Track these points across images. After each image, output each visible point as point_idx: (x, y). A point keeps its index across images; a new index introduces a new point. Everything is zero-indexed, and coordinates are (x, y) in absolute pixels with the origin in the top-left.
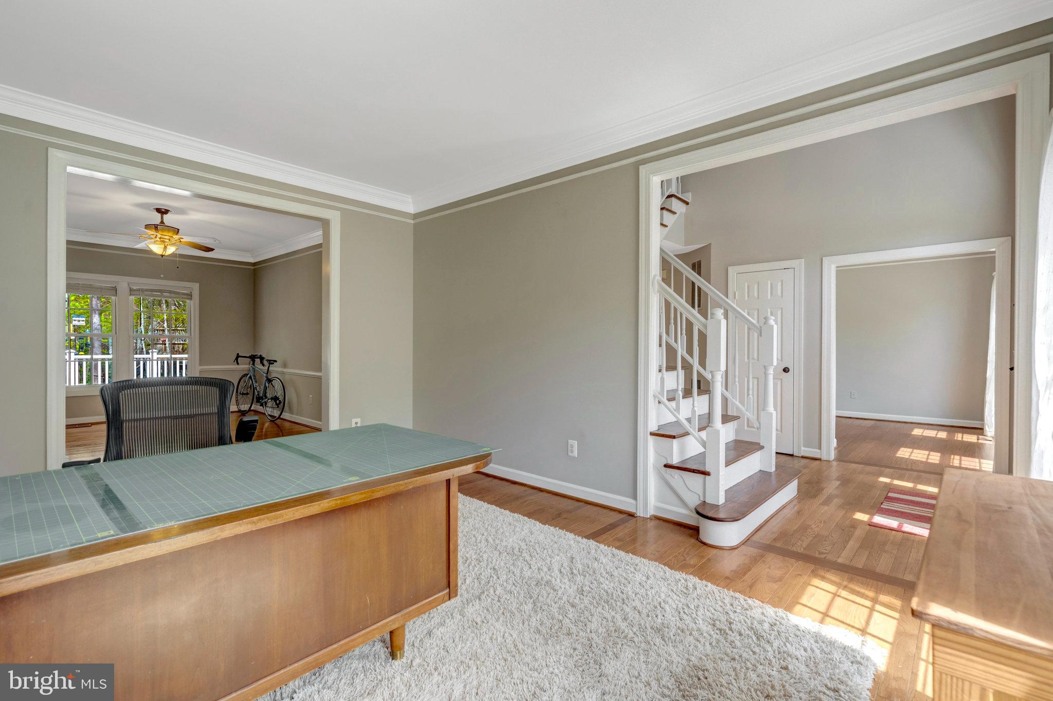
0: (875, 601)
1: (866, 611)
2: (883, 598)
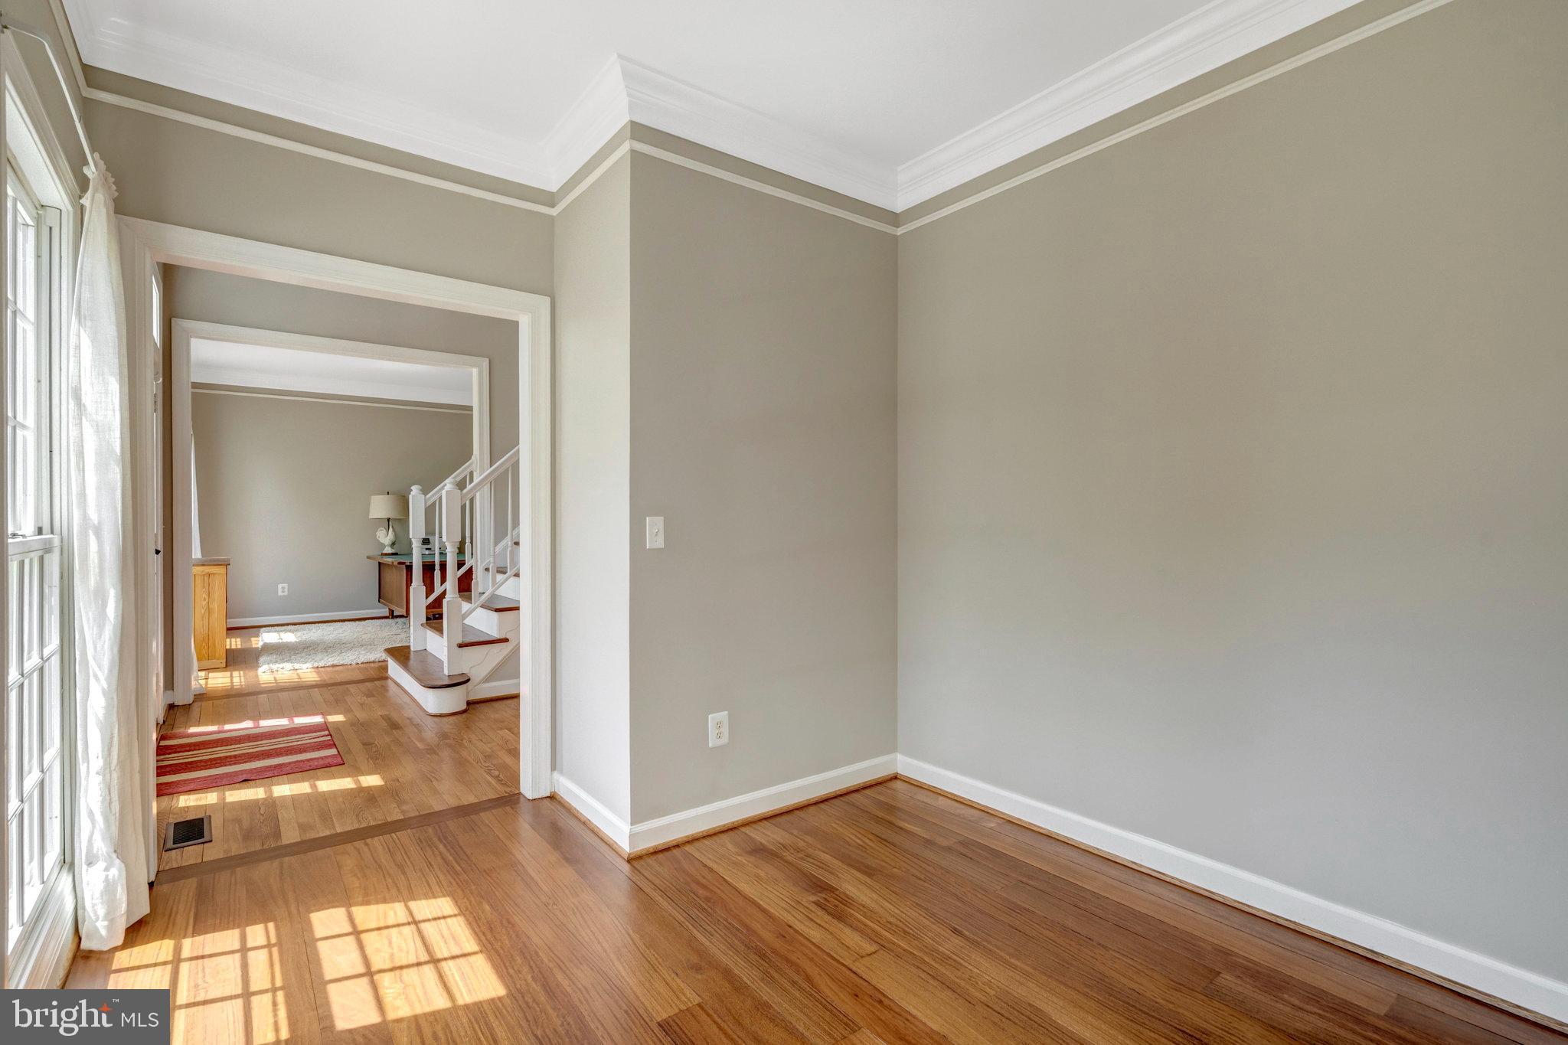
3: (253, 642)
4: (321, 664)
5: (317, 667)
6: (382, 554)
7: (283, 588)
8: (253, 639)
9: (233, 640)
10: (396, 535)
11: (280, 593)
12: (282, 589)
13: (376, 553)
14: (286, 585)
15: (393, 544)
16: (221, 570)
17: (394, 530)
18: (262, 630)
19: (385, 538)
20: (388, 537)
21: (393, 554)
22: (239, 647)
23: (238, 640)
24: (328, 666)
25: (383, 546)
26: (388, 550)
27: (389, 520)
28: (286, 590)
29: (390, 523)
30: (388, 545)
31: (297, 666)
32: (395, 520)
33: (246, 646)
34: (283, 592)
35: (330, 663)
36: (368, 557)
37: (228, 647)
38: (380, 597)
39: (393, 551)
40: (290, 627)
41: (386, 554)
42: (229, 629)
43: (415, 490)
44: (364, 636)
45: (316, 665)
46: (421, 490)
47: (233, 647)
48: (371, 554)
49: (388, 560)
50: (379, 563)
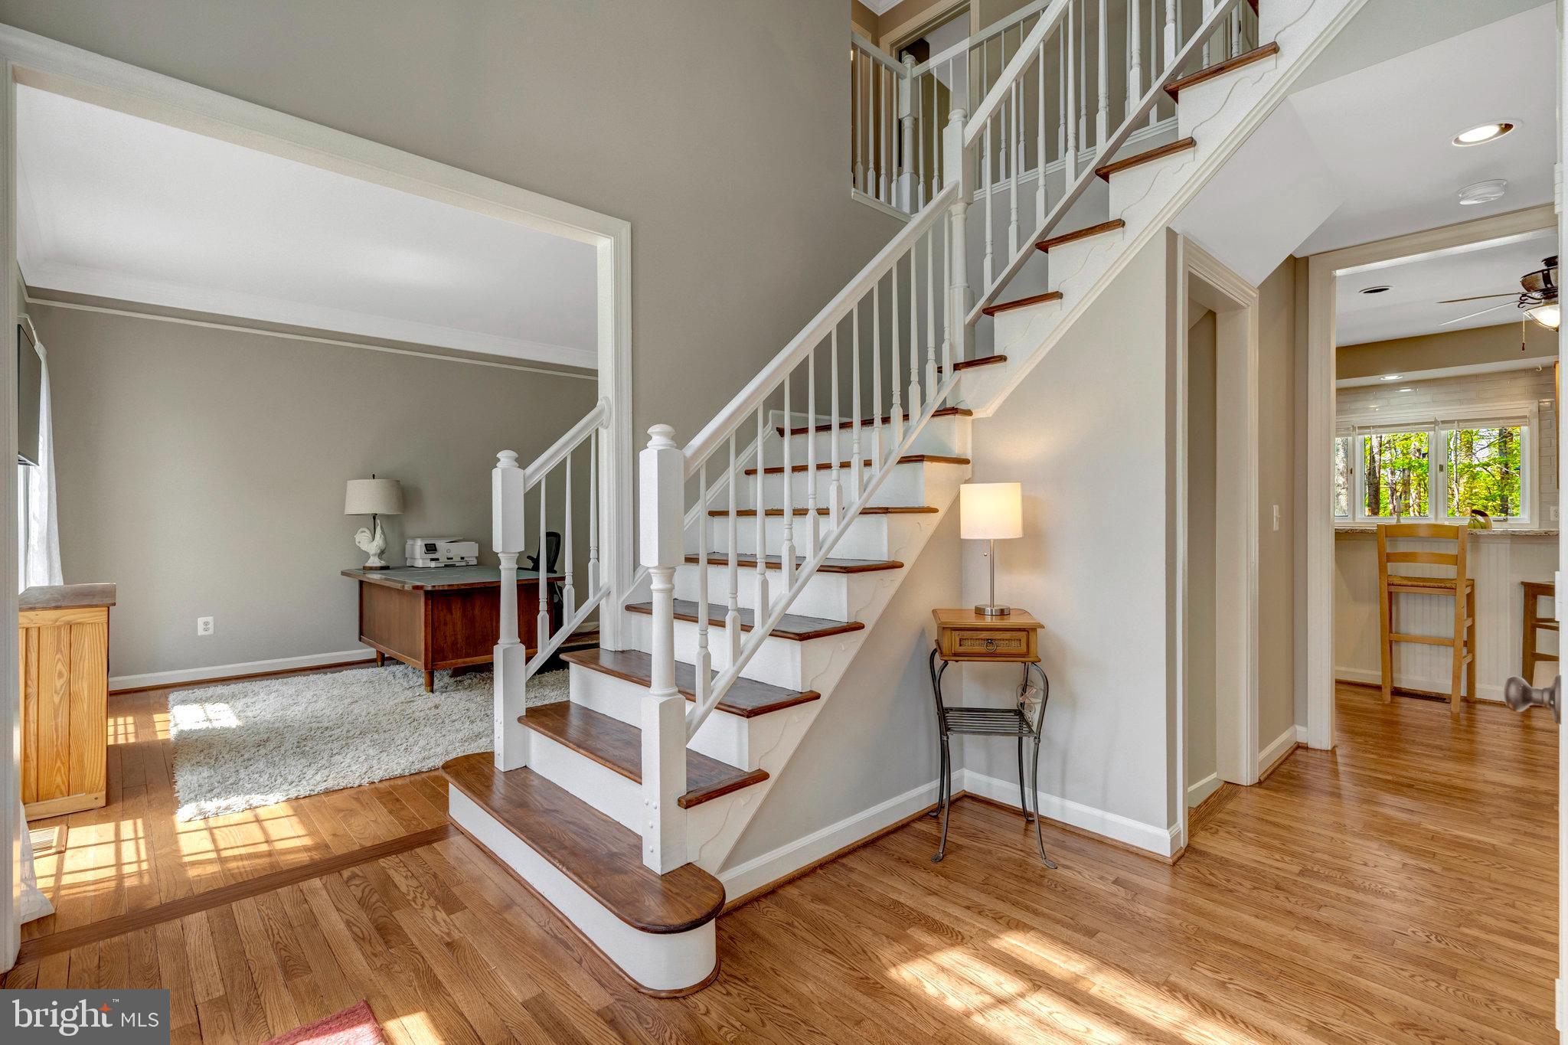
0: (222, 860)
1: (222, 845)
2: (214, 868)
3: (158, 726)
4: (303, 790)
5: (297, 798)
6: (365, 568)
7: (206, 623)
8: (157, 717)
9: (120, 720)
10: (385, 539)
11: (201, 632)
12: (204, 626)
13: (352, 565)
14: (210, 619)
15: (381, 554)
16: (98, 616)
17: (383, 532)
18: (174, 696)
19: (370, 544)
20: (375, 543)
21: (382, 568)
22: (132, 740)
23: (130, 720)
24: (318, 794)
25: (367, 555)
26: (374, 562)
27: (374, 517)
28: (211, 626)
29: (378, 521)
30: (375, 555)
31: (256, 799)
32: (388, 517)
33: (145, 737)
34: (206, 630)
35: (322, 787)
36: (343, 573)
37: (111, 742)
38: (361, 633)
39: (383, 563)
40: (220, 689)
41: (371, 569)
42: (112, 694)
43: (506, 458)
44: (356, 709)
45: (293, 794)
46: (516, 460)
47: (121, 741)
48: (346, 567)
49: (375, 577)
50: (361, 583)
